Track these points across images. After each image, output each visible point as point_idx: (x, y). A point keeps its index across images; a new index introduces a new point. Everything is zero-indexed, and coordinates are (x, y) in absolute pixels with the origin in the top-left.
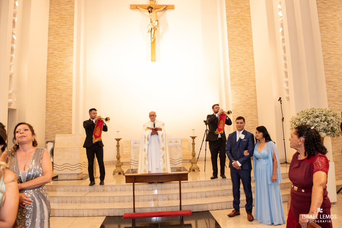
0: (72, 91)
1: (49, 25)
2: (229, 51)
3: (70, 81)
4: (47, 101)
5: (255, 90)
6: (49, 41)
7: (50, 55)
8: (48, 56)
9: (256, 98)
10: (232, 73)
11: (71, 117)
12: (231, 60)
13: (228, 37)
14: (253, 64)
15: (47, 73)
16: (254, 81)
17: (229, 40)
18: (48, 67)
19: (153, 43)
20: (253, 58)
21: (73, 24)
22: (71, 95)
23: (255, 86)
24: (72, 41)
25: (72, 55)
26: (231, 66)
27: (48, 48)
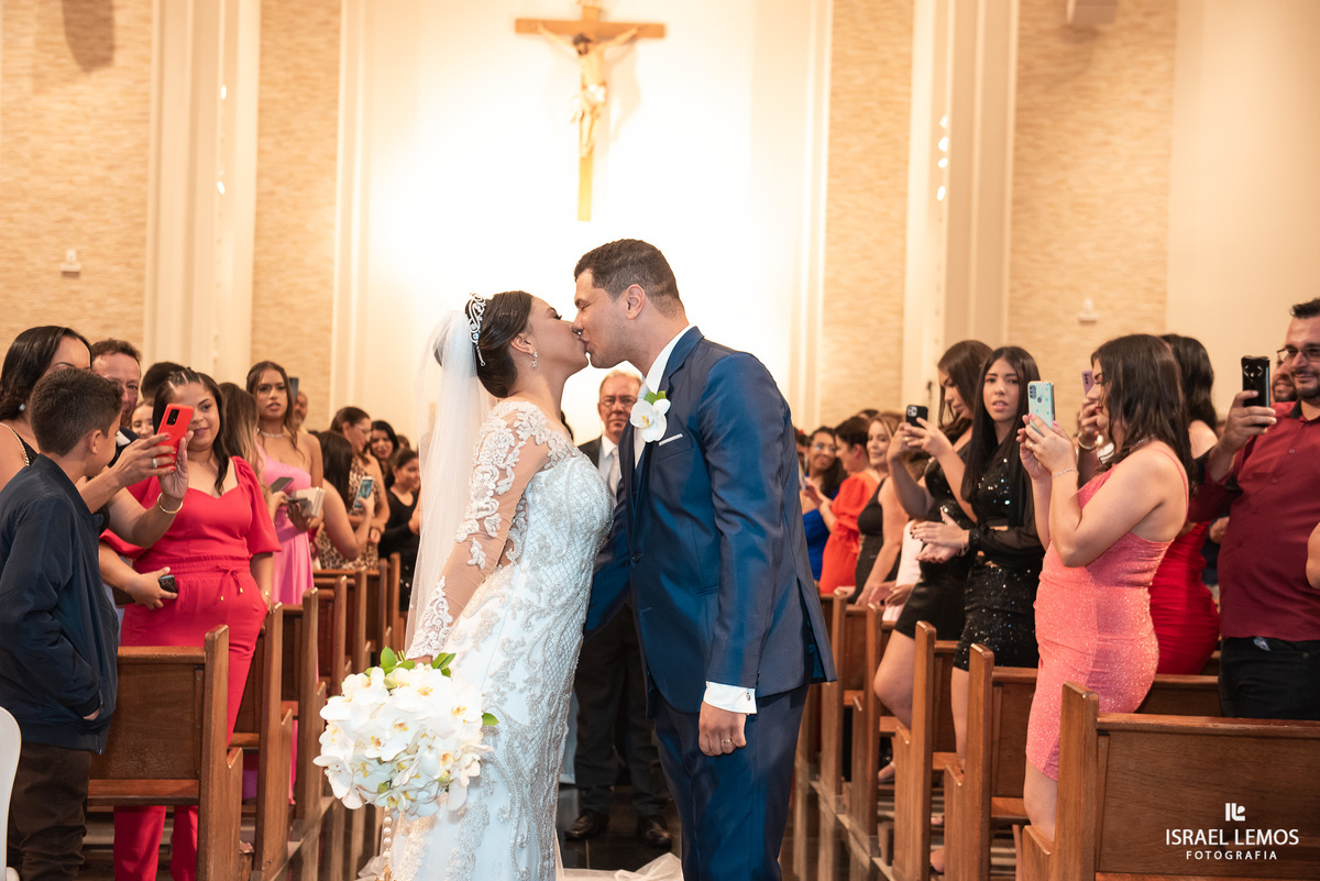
0: (330, 316)
1: (261, 101)
2: (829, 211)
3: (326, 284)
4: (254, 342)
5: (900, 343)
6: (260, 152)
7: (263, 197)
8: (258, 202)
9: (899, 367)
10: (830, 283)
11: (328, 394)
12: (830, 242)
13: (830, 163)
14: (902, 259)
15: (256, 254)
16: (901, 313)
17: (832, 174)
18: (258, 237)
19: (587, 162)
20: (904, 237)
21: (335, 102)
22: (328, 329)
23: (901, 330)
24: (334, 158)
25: (332, 203)
26: (829, 261)
27: (260, 175)
